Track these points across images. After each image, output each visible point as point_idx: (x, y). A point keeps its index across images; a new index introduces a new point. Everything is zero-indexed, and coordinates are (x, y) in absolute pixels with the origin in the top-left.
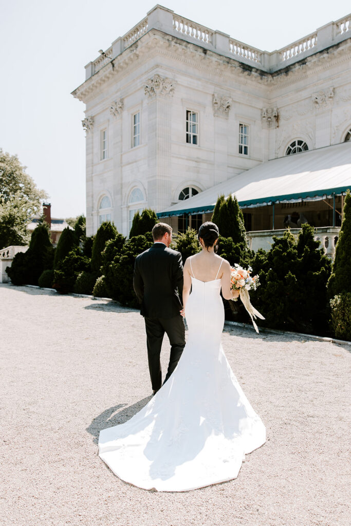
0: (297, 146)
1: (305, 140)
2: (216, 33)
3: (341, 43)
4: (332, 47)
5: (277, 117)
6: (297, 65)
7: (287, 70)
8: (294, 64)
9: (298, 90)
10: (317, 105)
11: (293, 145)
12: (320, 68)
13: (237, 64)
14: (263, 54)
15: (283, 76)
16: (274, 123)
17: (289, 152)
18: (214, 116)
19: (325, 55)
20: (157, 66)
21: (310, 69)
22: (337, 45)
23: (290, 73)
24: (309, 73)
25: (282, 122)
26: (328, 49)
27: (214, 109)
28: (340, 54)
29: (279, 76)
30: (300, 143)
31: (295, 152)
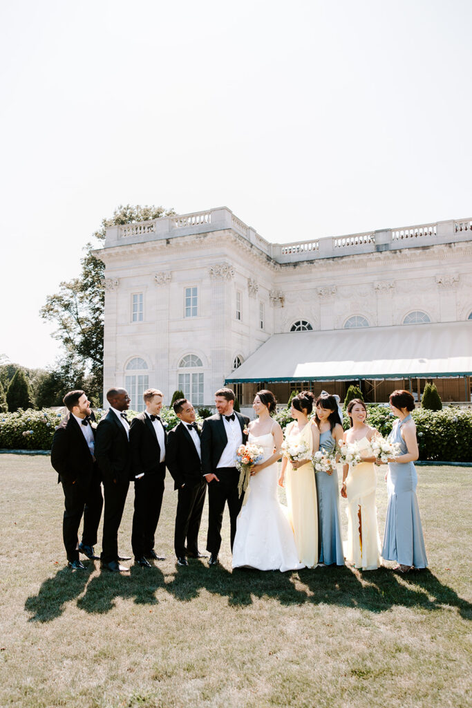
0: (301, 325)
1: (309, 321)
2: (250, 228)
3: (345, 256)
4: (338, 257)
5: (282, 299)
6: (305, 263)
7: (296, 264)
8: (303, 262)
9: (303, 281)
10: (321, 297)
11: (298, 323)
12: (324, 269)
13: (265, 256)
14: (269, 245)
15: (291, 269)
16: (279, 303)
17: (293, 329)
18: (249, 296)
19: (331, 261)
20: (226, 256)
21: (315, 267)
22: (342, 257)
23: (297, 267)
24: (313, 270)
25: (286, 303)
26: (334, 258)
27: (249, 290)
28: (343, 263)
29: (288, 268)
30: (304, 323)
31: (299, 329)
